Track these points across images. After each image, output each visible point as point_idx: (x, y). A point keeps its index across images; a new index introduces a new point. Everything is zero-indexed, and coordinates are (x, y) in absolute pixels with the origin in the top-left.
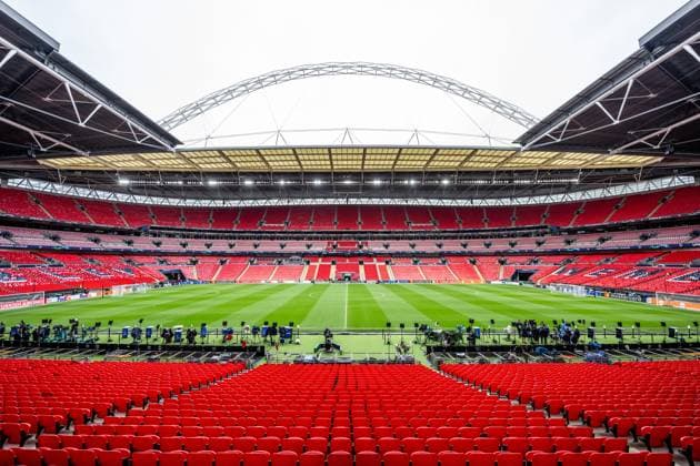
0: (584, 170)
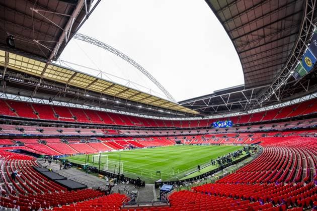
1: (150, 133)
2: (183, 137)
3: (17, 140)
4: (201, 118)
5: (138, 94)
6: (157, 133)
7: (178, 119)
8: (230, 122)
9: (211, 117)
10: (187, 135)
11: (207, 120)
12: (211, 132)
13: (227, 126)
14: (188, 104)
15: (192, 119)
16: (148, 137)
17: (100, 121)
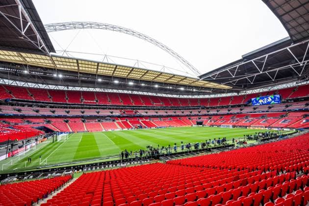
0: (213, 88)
1: (171, 113)
2: (207, 117)
3: (26, 120)
4: (235, 94)
5: (159, 75)
6: (179, 113)
7: (207, 96)
8: (278, 96)
9: (249, 92)
10: (214, 115)
11: (244, 95)
12: (246, 111)
13: (273, 101)
14: (209, 78)
15: (224, 95)
16: (168, 116)
17: (119, 102)
